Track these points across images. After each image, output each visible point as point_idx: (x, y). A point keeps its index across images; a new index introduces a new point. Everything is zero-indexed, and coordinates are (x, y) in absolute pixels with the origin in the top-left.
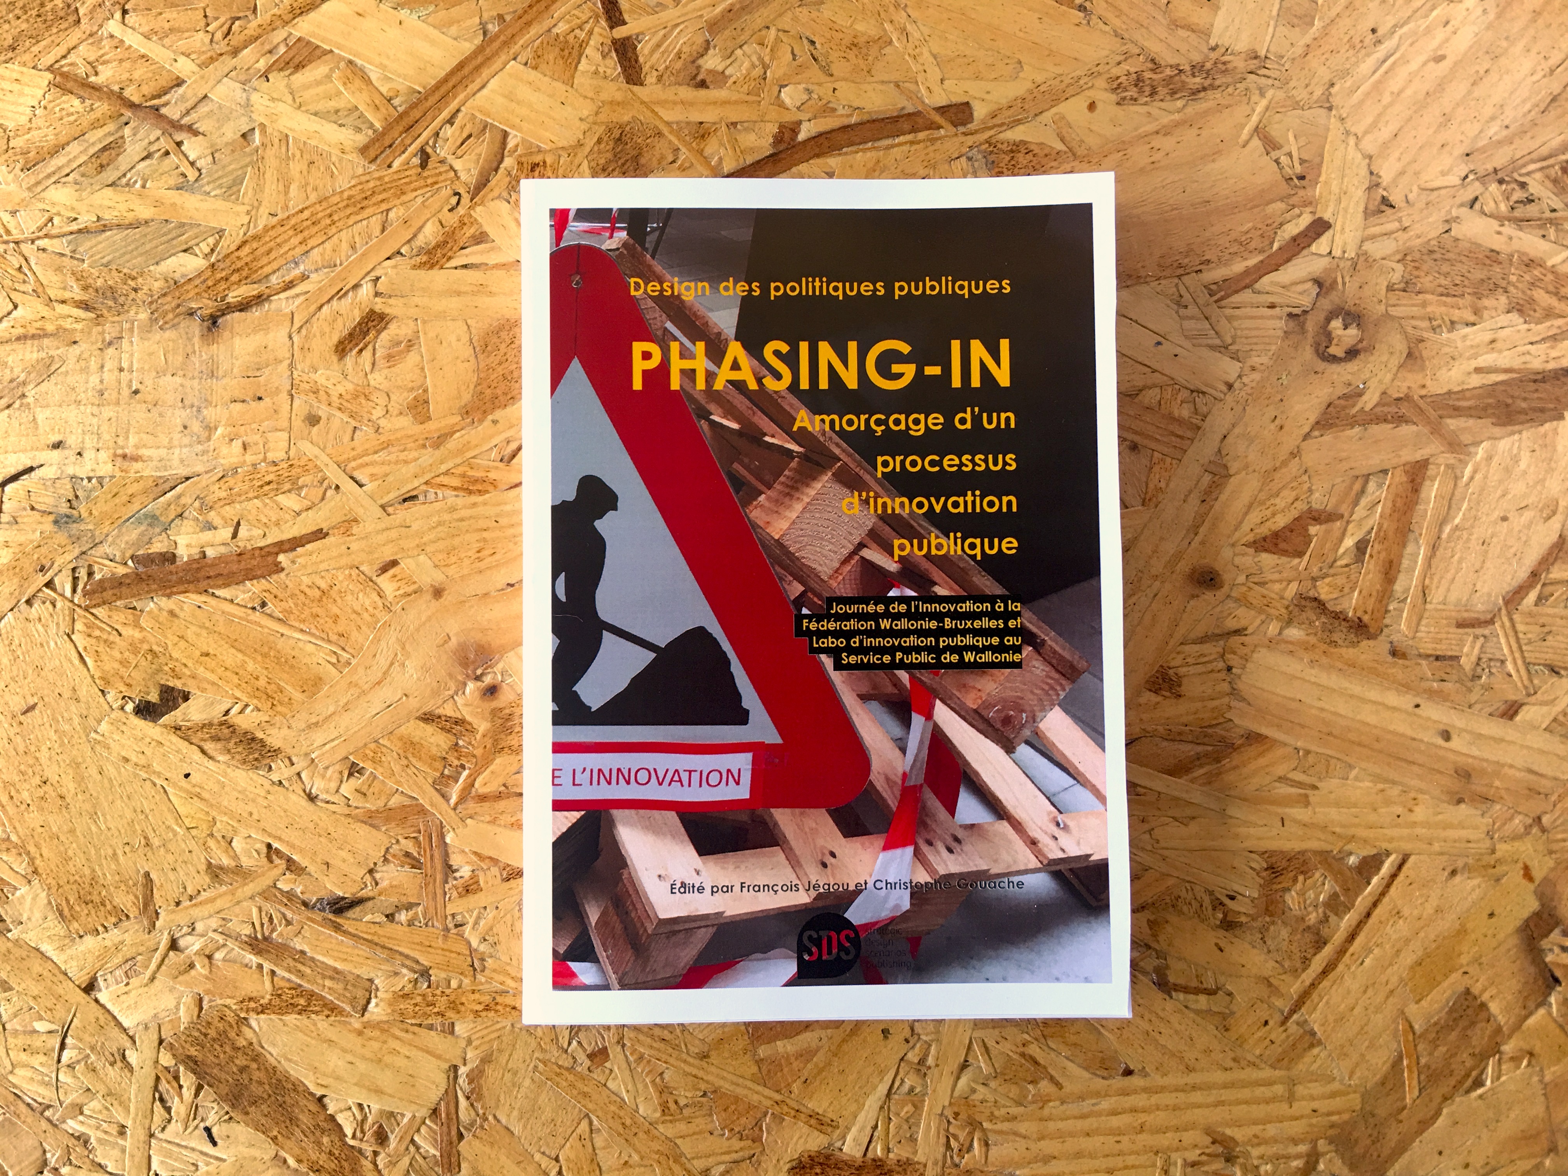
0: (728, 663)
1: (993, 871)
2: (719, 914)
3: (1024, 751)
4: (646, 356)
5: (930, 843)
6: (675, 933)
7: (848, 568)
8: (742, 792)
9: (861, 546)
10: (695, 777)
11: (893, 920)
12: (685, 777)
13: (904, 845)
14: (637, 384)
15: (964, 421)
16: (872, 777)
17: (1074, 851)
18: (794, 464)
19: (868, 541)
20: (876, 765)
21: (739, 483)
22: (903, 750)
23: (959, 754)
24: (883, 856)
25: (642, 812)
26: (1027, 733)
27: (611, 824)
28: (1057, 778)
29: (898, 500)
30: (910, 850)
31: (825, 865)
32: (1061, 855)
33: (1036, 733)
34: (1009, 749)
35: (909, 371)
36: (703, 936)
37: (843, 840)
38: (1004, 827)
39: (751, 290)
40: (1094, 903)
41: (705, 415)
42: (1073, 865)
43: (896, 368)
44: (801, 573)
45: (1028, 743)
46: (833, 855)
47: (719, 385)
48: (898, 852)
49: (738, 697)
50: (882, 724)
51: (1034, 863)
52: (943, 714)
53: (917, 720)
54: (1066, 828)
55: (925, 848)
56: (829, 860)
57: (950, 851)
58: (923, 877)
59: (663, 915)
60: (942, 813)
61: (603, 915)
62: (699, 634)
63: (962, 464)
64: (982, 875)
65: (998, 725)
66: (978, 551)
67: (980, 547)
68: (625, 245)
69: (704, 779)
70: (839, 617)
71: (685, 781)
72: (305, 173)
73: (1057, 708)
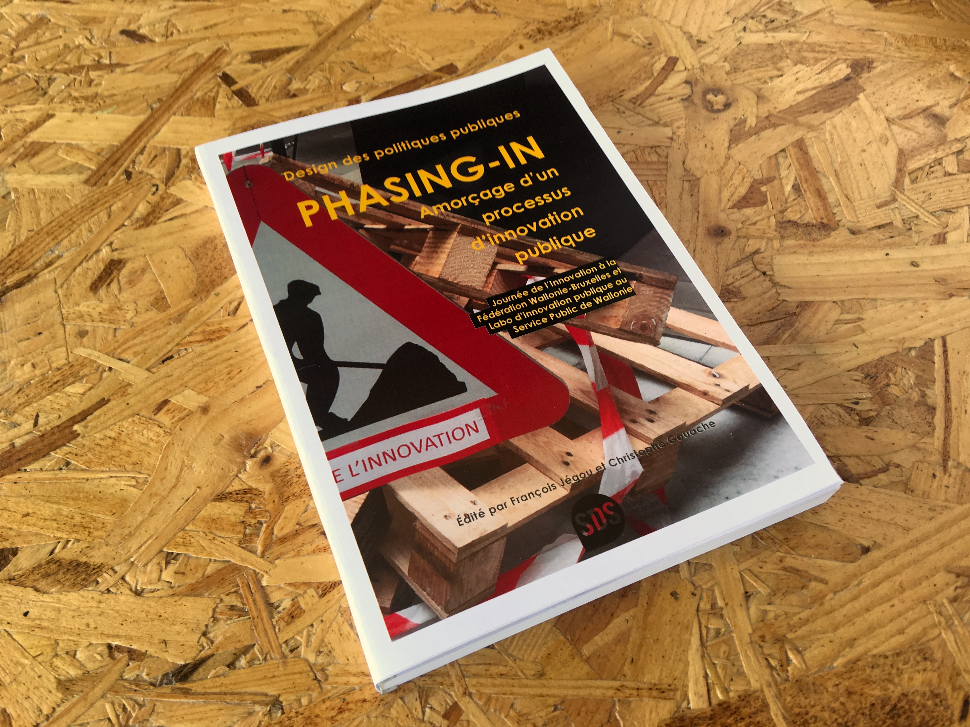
0: (436, 358)
1: (689, 422)
2: (504, 527)
3: (665, 341)
4: (309, 208)
5: (634, 421)
6: (475, 554)
7: (492, 279)
8: (483, 435)
9: (495, 264)
10: (444, 438)
11: (636, 483)
12: (436, 440)
13: (617, 429)
14: (308, 223)
15: (526, 181)
16: (572, 393)
17: (735, 388)
18: (430, 234)
19: (498, 260)
20: (570, 385)
21: (398, 255)
22: (584, 370)
23: (623, 359)
24: (606, 442)
25: (413, 476)
26: (661, 329)
27: (393, 493)
28: (697, 349)
29: (507, 233)
30: (622, 431)
31: (567, 464)
32: (729, 394)
33: (667, 327)
34: (655, 343)
35: (480, 170)
36: (498, 549)
37: (572, 442)
38: (679, 392)
39: (363, 159)
40: (770, 416)
41: (361, 226)
42: (740, 397)
43: (471, 170)
44: (463, 291)
45: (665, 335)
46: (569, 454)
47: (363, 209)
48: (615, 436)
49: (453, 377)
50: (561, 359)
51: (713, 407)
52: (598, 339)
53: (584, 349)
54: (721, 376)
55: (632, 426)
56: (569, 459)
57: (651, 421)
58: (642, 446)
59: (460, 544)
60: (633, 400)
61: (412, 563)
62: (408, 347)
63: (536, 203)
64: (682, 428)
65: (640, 332)
66: (571, 242)
67: (571, 240)
68: (274, 158)
69: (451, 437)
70: (499, 308)
71: (437, 443)
72: (49, 203)
73: (672, 309)
